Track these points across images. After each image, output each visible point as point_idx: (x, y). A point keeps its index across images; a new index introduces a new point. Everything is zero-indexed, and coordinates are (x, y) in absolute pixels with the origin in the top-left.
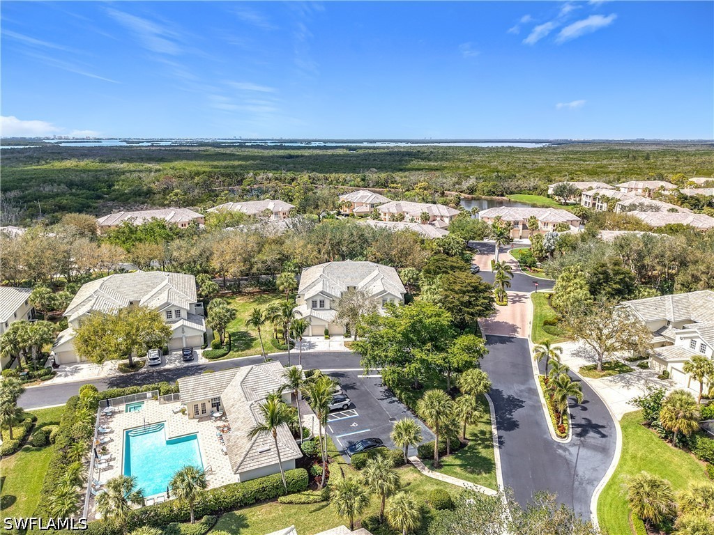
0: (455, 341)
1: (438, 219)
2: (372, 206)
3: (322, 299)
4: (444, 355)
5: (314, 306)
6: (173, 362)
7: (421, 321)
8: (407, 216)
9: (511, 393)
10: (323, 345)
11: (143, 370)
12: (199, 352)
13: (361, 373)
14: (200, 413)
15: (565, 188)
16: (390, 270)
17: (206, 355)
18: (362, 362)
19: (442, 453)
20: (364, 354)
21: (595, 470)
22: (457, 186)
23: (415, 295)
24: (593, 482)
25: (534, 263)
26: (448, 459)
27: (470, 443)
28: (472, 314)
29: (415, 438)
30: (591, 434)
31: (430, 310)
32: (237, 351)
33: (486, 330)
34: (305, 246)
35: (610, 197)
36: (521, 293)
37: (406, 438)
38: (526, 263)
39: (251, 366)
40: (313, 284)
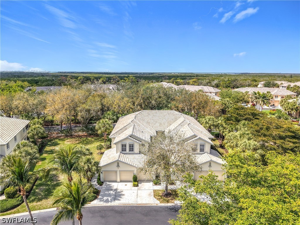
3: (131, 142)
5: (123, 149)
10: (129, 195)
22: (209, 84)
40: (125, 128)
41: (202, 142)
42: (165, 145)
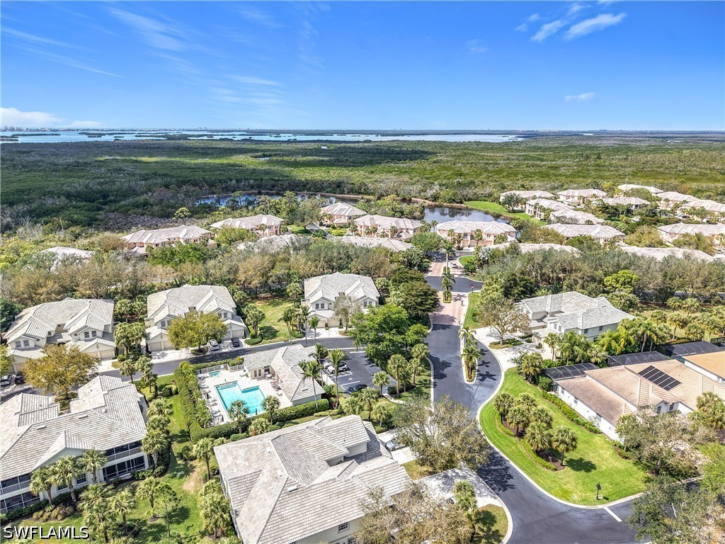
0: (410, 328)
1: (404, 231)
2: (350, 218)
3: (323, 302)
4: (403, 336)
5: (317, 307)
6: (227, 348)
7: (389, 316)
8: (379, 228)
9: (445, 359)
10: (324, 334)
11: (208, 353)
12: (242, 341)
13: (353, 350)
14: (258, 375)
15: (512, 198)
16: (368, 279)
17: (247, 342)
18: (354, 342)
19: (401, 391)
20: (354, 338)
21: (484, 396)
22: (422, 194)
23: (386, 297)
24: (480, 402)
25: (475, 269)
26: (405, 394)
27: (417, 386)
28: (424, 311)
29: (386, 381)
30: (487, 379)
31: (395, 309)
32: (268, 339)
33: (434, 321)
34: (306, 263)
35: (546, 207)
36: (461, 294)
37: (381, 381)
38: (469, 270)
39: (286, 347)
40: (315, 292)
41: (371, 301)
42: (346, 303)
